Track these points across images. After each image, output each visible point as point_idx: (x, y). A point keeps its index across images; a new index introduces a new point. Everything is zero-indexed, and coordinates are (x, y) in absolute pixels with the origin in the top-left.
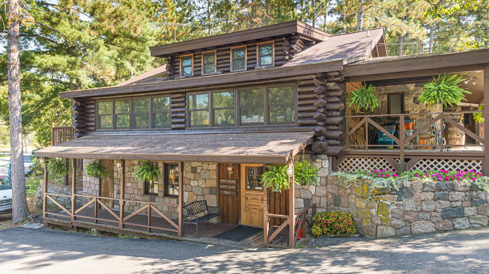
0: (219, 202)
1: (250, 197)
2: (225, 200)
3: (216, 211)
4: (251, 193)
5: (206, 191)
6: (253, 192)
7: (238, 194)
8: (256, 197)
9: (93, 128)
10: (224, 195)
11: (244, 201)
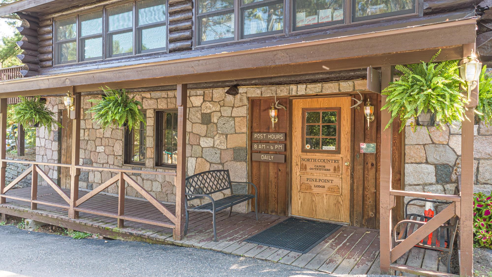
0: (251, 174)
1: (310, 165)
2: (262, 171)
3: (245, 192)
4: (314, 157)
5: (228, 156)
6: (318, 156)
7: (287, 160)
8: (322, 164)
9: (50, 63)
10: (259, 162)
11: (298, 174)
